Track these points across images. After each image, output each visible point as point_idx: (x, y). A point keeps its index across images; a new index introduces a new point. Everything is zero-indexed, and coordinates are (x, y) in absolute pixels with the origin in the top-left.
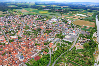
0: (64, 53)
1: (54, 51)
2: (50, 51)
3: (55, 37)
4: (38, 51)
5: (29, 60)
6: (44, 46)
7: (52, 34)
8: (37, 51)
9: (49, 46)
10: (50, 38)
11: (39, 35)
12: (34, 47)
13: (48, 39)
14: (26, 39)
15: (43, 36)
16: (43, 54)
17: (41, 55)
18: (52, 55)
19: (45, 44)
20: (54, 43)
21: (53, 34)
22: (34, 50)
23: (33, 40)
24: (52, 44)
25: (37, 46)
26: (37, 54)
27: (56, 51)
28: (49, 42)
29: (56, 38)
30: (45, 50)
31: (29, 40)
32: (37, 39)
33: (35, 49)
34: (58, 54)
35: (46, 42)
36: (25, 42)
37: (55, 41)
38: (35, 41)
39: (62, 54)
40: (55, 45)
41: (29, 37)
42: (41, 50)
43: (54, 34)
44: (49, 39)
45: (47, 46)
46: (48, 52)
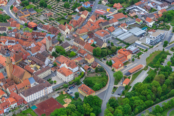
0: (167, 102)
1: (127, 88)
2: (111, 85)
3: (151, 24)
4: (60, 78)
5: (13, 109)
6: (92, 60)
7: (143, 11)
8: (53, 79)
9: (110, 64)
10: (129, 28)
11: (82, 10)
12: (47, 60)
13: (117, 33)
14: (27, 25)
15: (98, 16)
16: (77, 95)
17: (69, 96)
18: (113, 104)
19: (99, 55)
20: (138, 53)
21: (146, 8)
22: (41, 76)
23: (54, 31)
24: (130, 57)
25: (62, 58)
26: (50, 89)
27: (134, 89)
28: (117, 44)
29: (155, 28)
30: (92, 76)
31: (35, 28)
32: (68, 30)
33: (48, 72)
34: (137, 100)
35: (105, 45)
36: (17, 37)
37: (148, 41)
38: (60, 35)
39: (161, 104)
40: (142, 62)
41: (42, 18)
42: (70, 78)
43: (151, 10)
44: (122, 33)
45: (103, 63)
46: (97, 90)
